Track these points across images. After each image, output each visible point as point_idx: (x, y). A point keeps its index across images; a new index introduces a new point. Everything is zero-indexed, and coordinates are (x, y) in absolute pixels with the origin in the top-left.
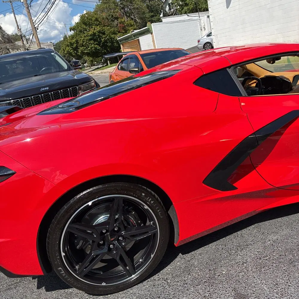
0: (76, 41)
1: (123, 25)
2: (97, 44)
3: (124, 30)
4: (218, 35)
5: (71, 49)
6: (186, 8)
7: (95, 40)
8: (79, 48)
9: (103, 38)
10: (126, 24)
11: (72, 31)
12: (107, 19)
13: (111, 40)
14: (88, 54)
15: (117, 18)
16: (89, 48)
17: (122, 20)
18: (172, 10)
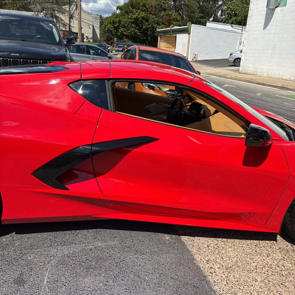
0: (118, 21)
1: (169, 18)
2: (138, 29)
3: (168, 23)
4: (247, 54)
5: (112, 27)
6: (234, 18)
7: (137, 25)
8: (120, 29)
9: (145, 25)
10: (172, 18)
11: (119, 10)
12: (156, 7)
13: (153, 29)
14: (127, 37)
15: (165, 10)
16: (129, 31)
17: (170, 13)
18: (224, 17)
